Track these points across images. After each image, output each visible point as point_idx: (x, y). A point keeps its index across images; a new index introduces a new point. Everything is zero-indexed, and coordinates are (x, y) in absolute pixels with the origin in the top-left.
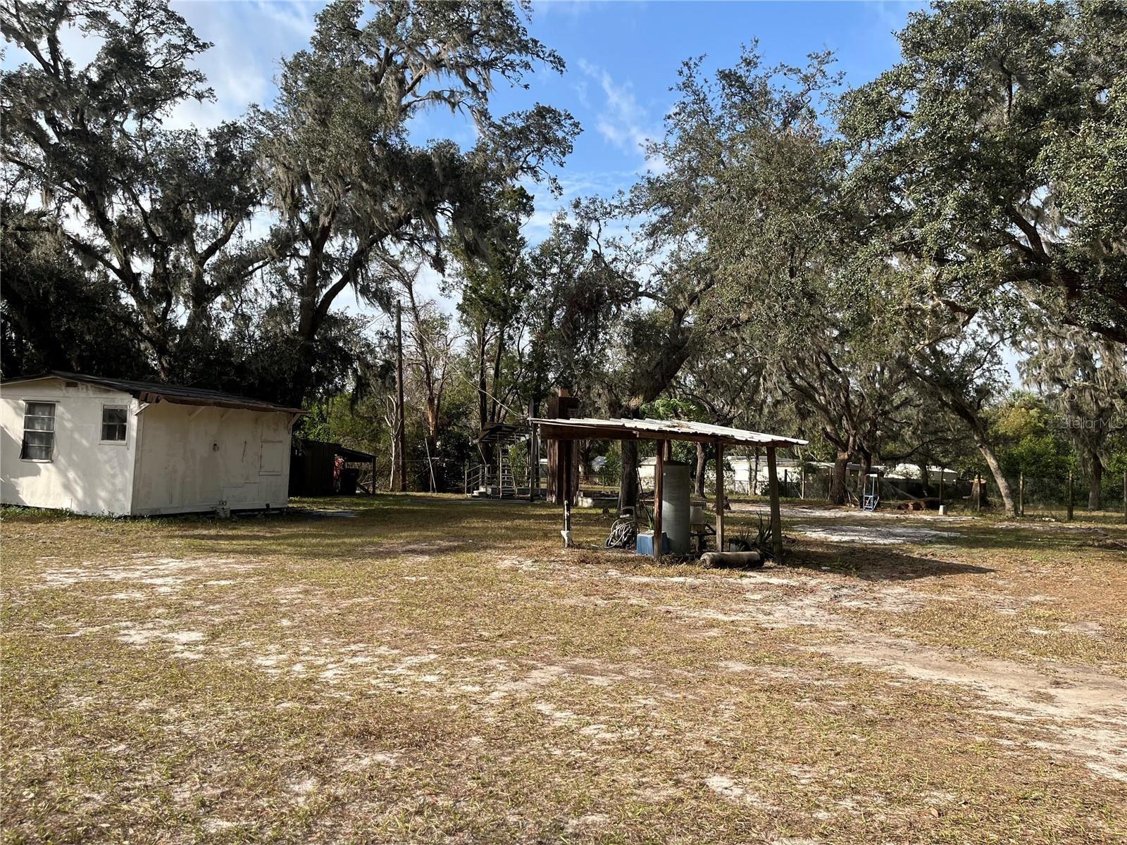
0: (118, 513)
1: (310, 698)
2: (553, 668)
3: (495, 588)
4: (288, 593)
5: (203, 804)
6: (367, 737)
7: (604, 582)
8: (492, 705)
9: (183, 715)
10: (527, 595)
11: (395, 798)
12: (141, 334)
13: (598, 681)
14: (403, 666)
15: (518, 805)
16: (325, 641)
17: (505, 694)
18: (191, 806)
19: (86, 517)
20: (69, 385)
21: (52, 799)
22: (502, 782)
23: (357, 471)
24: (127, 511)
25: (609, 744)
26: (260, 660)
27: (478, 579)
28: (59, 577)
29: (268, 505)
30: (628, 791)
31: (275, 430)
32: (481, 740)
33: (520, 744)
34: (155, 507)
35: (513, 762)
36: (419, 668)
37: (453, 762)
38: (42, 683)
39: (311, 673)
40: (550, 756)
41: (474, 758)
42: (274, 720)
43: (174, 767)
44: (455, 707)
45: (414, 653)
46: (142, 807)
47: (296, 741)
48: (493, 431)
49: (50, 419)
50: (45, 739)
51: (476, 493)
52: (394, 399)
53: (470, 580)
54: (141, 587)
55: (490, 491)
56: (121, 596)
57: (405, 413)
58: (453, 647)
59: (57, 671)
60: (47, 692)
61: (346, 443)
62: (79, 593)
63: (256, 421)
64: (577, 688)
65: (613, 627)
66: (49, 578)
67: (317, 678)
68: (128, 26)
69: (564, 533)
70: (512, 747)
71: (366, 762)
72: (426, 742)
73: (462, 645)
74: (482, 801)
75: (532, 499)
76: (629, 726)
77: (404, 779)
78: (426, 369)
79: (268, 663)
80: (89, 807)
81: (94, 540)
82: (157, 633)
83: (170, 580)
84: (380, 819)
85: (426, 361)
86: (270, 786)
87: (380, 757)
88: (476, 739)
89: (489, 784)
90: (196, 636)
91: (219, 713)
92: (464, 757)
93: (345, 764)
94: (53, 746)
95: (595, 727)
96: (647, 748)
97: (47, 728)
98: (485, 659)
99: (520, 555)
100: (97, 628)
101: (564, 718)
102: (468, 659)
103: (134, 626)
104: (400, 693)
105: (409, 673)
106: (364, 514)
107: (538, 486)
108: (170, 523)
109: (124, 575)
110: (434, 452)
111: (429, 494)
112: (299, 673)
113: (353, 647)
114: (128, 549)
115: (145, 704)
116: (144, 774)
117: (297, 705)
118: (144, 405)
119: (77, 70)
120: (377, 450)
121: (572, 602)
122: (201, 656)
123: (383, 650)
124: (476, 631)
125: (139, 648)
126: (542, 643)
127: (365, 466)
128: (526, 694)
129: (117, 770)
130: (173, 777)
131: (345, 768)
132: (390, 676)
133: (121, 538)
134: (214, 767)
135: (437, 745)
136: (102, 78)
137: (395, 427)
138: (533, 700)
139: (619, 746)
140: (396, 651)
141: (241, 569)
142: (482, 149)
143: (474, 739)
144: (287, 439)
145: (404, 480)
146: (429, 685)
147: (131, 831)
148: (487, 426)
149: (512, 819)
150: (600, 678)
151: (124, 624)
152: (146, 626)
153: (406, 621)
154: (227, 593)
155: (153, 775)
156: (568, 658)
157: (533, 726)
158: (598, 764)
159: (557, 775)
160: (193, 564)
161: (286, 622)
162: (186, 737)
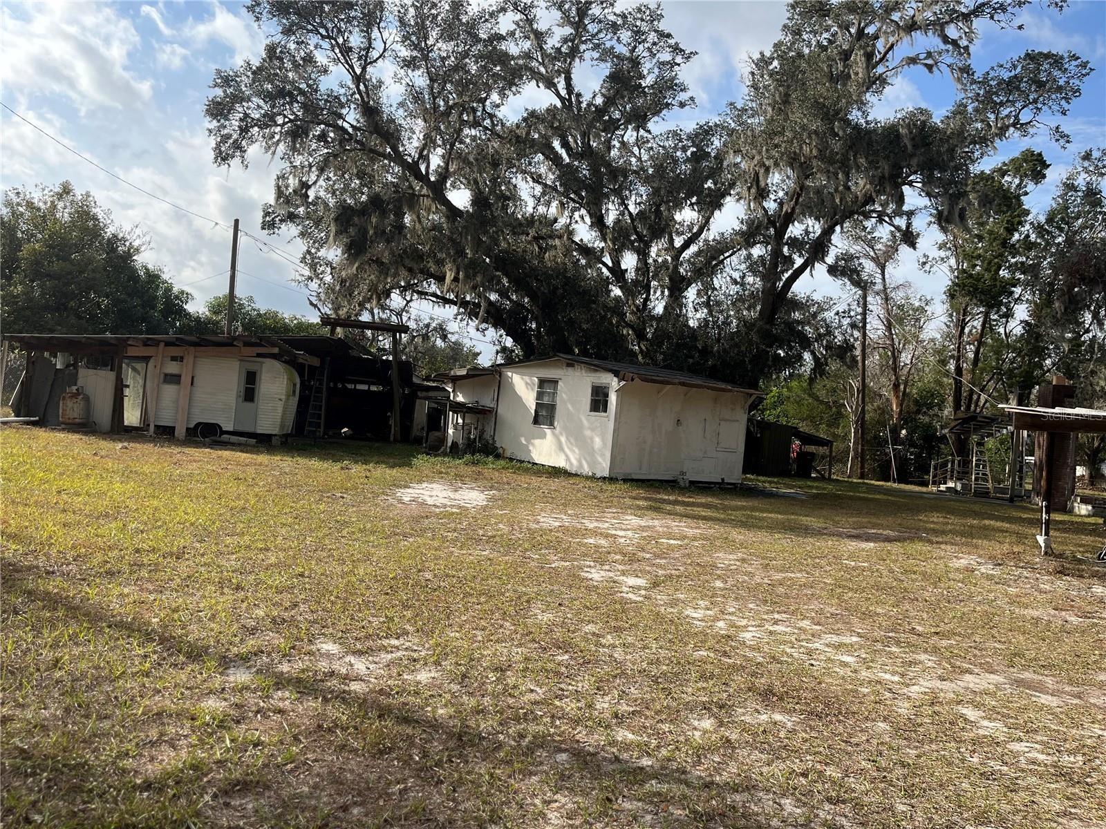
0: (598, 475)
1: (725, 652)
2: (992, 676)
3: (942, 585)
4: (726, 559)
5: (616, 716)
6: (768, 696)
7: (1084, 599)
8: (909, 698)
9: (617, 642)
10: (980, 598)
11: (784, 756)
12: (625, 322)
13: (1045, 699)
14: (822, 642)
15: (912, 797)
16: (751, 606)
17: (927, 690)
18: (607, 715)
19: (576, 475)
20: (569, 365)
21: (507, 685)
22: (899, 771)
23: (812, 454)
24: (606, 474)
25: (1039, 765)
26: (689, 612)
27: (924, 574)
28: (549, 520)
29: (723, 479)
30: (1048, 816)
31: (732, 409)
32: (888, 728)
33: (931, 742)
34: (628, 471)
35: (918, 756)
36: (838, 647)
37: (852, 740)
38: (519, 598)
39: (732, 632)
40: (963, 760)
41: (875, 742)
42: (689, 663)
43: (601, 681)
44: (867, 690)
45: (836, 632)
46: (570, 706)
47: (705, 685)
48: (965, 421)
49: (554, 394)
50: (513, 639)
51: (943, 487)
52: (855, 384)
53: (915, 573)
54: (607, 536)
55: (959, 487)
56: (591, 541)
57: (867, 399)
58: (879, 634)
59: (531, 590)
60: (523, 604)
61: (804, 427)
62: (560, 535)
63: (715, 400)
64: (1016, 702)
65: (1083, 647)
66: (542, 520)
67: (736, 637)
68: (628, 54)
69: (1041, 539)
70: (922, 742)
71: (764, 717)
72: (827, 715)
73: (890, 634)
74: (872, 782)
75: (1011, 500)
76: (1071, 752)
77: (797, 743)
78: (893, 353)
79: (695, 615)
80: (532, 696)
81: (579, 495)
82: (611, 574)
83: (630, 533)
84: (765, 770)
85: (893, 345)
86: (674, 716)
87: (778, 717)
88: (882, 725)
89: (885, 770)
90: (641, 582)
91: (645, 647)
92: (864, 738)
93: (744, 714)
94: (517, 646)
95: (1028, 744)
96: (1088, 780)
97: (516, 632)
98: (913, 652)
99: (980, 556)
100: (568, 563)
101: (991, 728)
102: (894, 649)
103: (595, 566)
104: (812, 665)
105: (826, 649)
106: (816, 496)
107: (1021, 485)
108: (638, 487)
109: (596, 524)
110: (896, 440)
111: (889, 484)
112: (721, 629)
113: (776, 616)
114: (603, 505)
115: (590, 628)
116: (577, 681)
117: (712, 655)
118: (622, 383)
119: (586, 99)
120: (834, 435)
121: (1035, 613)
122: (641, 599)
123: (805, 624)
124: (909, 623)
125: (595, 584)
126: (986, 649)
127: (822, 450)
128: (952, 695)
129: (558, 674)
130: (598, 689)
131: (743, 718)
132: (807, 648)
133: (599, 495)
134: (632, 689)
135: (839, 721)
136: (605, 103)
137: (855, 413)
138: (959, 703)
139: (1052, 770)
140: (818, 627)
141: (690, 532)
142: (960, 110)
143: (880, 724)
144: (744, 418)
145: (862, 467)
146: (845, 664)
147: (558, 723)
148: (960, 415)
149: (901, 808)
150: (1050, 698)
151: (588, 563)
152: (604, 568)
153: (835, 601)
154: (673, 550)
155: (584, 683)
156: (1015, 670)
157: (952, 728)
158: (1019, 782)
159: (966, 780)
160: (650, 523)
161: (719, 584)
162: (615, 661)
